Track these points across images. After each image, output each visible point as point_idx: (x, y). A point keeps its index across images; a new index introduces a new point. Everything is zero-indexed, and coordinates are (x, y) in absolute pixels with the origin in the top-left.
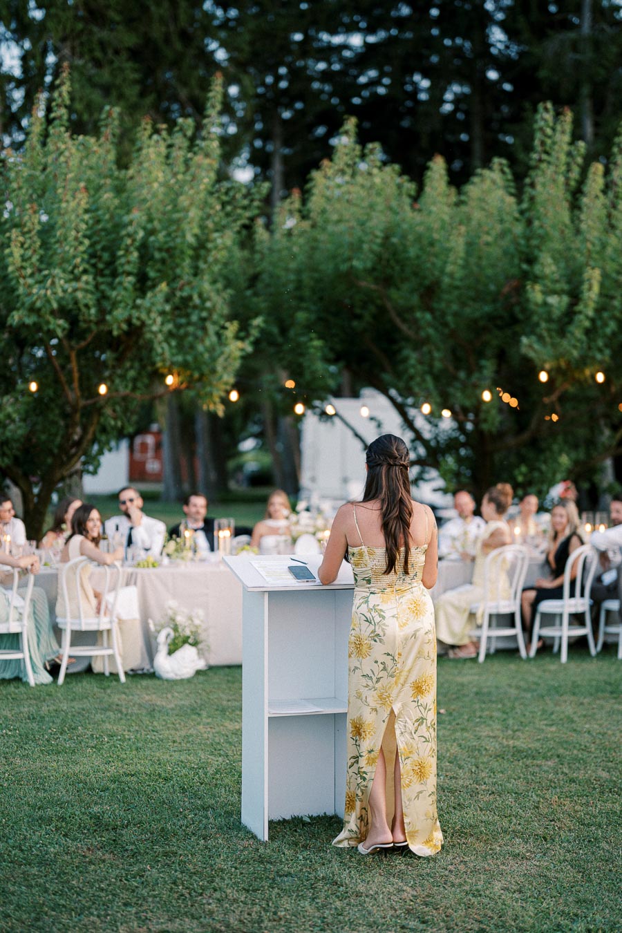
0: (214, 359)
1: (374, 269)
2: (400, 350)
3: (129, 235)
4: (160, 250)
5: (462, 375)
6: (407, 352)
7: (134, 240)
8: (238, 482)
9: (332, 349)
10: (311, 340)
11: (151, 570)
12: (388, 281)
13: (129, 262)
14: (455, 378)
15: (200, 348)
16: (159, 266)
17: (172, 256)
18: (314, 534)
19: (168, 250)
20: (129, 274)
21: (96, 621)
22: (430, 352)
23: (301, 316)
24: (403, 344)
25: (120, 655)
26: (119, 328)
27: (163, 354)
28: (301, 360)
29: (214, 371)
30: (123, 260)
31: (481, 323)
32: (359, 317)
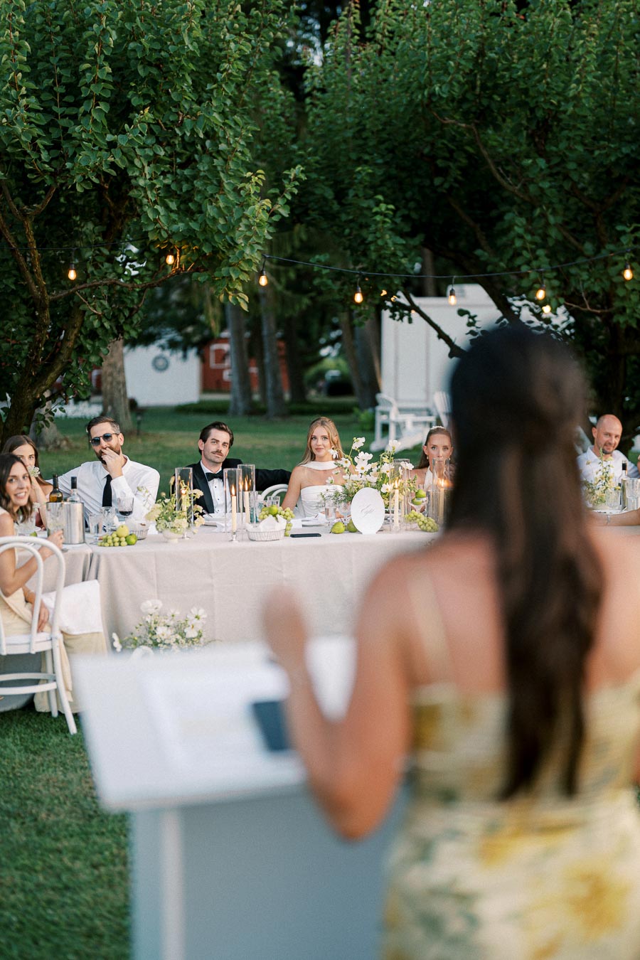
0: (231, 228)
1: (463, 100)
2: (500, 217)
3: (94, 38)
4: (146, 63)
5: (588, 247)
6: (511, 216)
7: (103, 46)
8: (319, 390)
9: (406, 218)
10: (378, 203)
11: (125, 549)
12: (483, 117)
13: (96, 81)
14: (580, 253)
15: (210, 211)
16: (144, 89)
17: (164, 74)
18: (378, 486)
19: (159, 63)
20: (99, 99)
21: (24, 639)
22: (543, 215)
23: (363, 171)
24: (504, 208)
25: (67, 689)
26: (86, 180)
27: (156, 221)
28: (364, 233)
29: (232, 245)
30: (88, 77)
31: (616, 173)
32: (444, 172)
